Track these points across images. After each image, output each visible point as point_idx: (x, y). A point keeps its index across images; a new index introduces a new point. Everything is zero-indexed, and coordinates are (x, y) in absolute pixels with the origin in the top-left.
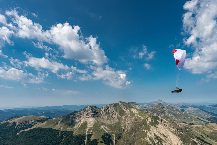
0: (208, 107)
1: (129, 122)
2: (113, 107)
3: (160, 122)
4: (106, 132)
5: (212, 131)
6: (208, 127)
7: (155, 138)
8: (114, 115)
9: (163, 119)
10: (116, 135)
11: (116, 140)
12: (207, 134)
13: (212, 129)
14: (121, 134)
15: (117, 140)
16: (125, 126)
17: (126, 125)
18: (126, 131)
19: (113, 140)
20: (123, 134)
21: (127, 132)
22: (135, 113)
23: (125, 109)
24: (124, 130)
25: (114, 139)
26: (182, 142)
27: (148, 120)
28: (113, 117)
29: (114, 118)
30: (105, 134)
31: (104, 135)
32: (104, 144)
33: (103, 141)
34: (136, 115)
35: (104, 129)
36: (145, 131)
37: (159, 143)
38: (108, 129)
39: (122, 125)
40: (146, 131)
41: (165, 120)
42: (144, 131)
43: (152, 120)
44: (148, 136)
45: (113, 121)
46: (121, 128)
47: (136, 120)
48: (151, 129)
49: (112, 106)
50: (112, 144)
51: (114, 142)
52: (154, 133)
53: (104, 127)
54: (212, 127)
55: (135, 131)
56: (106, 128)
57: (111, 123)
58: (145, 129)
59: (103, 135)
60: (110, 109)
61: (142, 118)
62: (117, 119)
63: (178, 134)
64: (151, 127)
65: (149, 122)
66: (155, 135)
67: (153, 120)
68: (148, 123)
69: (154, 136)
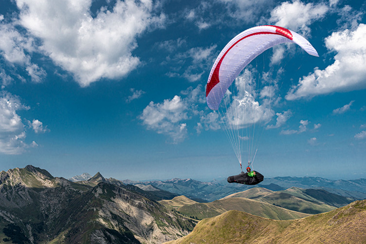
0: (160, 185)
1: (55, 201)
2: (19, 175)
3: (117, 193)
4: (10, 222)
5: (182, 206)
6: (177, 201)
7: (112, 218)
8: (21, 190)
9: (122, 188)
10: (32, 225)
11: (34, 235)
12: (178, 210)
13: (182, 204)
14: (42, 223)
15: (37, 233)
16: (48, 209)
17: (50, 206)
18: (51, 217)
19: (28, 235)
20: (46, 222)
21: (54, 218)
22: (64, 186)
23: (42, 180)
24: (47, 216)
25: (30, 233)
26: (153, 218)
27: (96, 191)
28: (19, 195)
29: (22, 196)
30: (9, 225)
31: (7, 228)
32: (13, 243)
33: (10, 238)
34: (66, 188)
35: (4, 217)
36: (95, 210)
37: (119, 225)
38: (13, 216)
39: (42, 208)
40: (97, 209)
41: (125, 190)
42: (93, 209)
43: (103, 191)
44: (101, 216)
45: (20, 202)
46: (41, 213)
47: (69, 196)
48: (104, 205)
49: (16, 174)
50: (27, 242)
51: (32, 239)
52: (109, 211)
53: (4, 214)
54: (182, 200)
55: (72, 214)
56: (9, 215)
57: (17, 206)
58: (93, 207)
59: (5, 227)
60: (11, 178)
61: (81, 192)
62: (30, 198)
63: (147, 207)
64: (104, 201)
65: (100, 194)
66: (111, 213)
67: (106, 191)
68: (97, 195)
69: (110, 215)
